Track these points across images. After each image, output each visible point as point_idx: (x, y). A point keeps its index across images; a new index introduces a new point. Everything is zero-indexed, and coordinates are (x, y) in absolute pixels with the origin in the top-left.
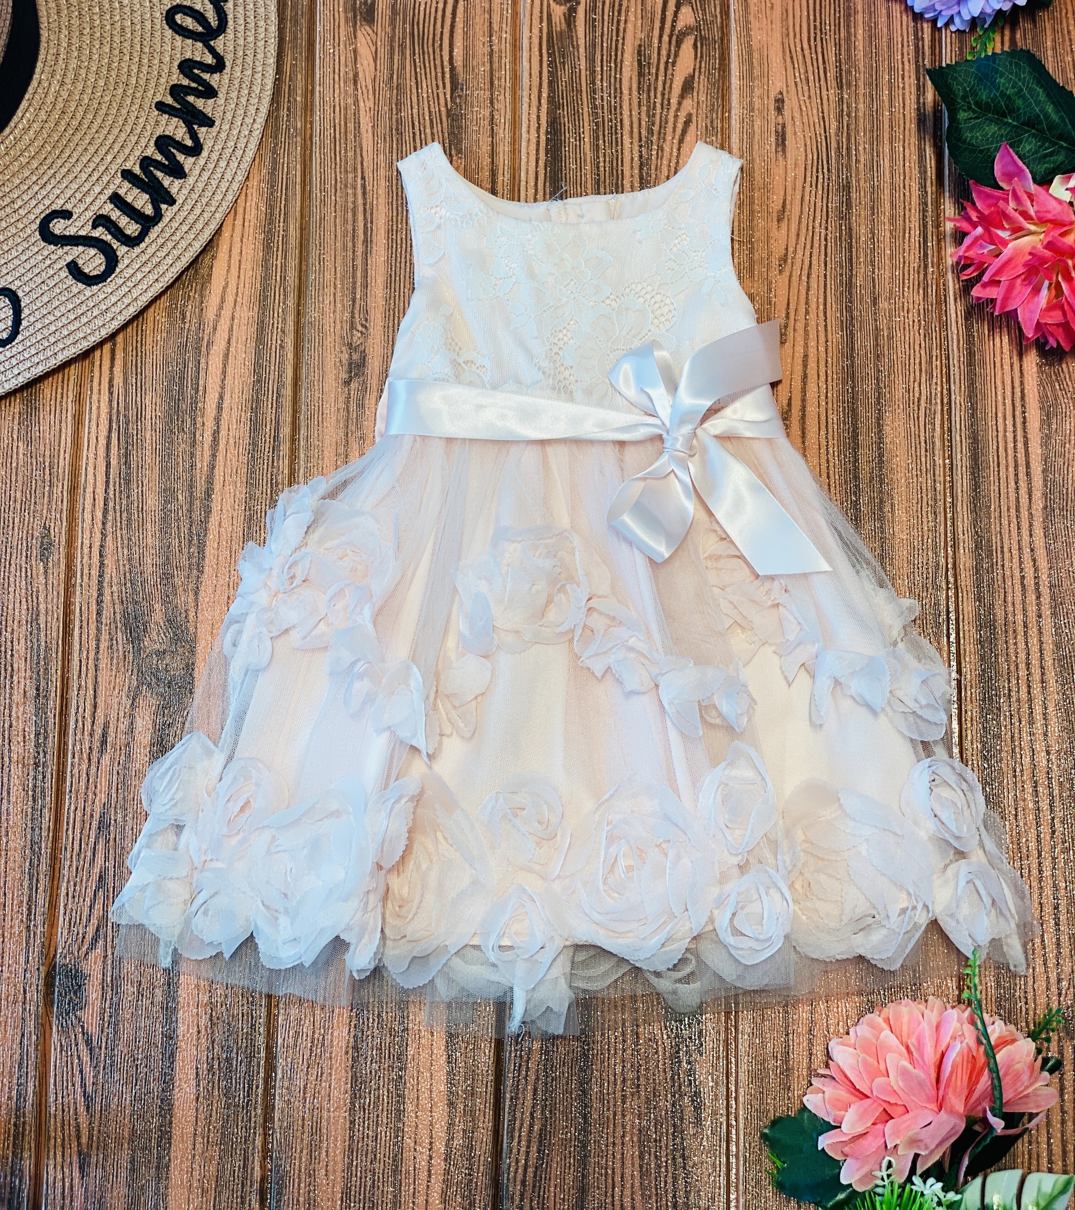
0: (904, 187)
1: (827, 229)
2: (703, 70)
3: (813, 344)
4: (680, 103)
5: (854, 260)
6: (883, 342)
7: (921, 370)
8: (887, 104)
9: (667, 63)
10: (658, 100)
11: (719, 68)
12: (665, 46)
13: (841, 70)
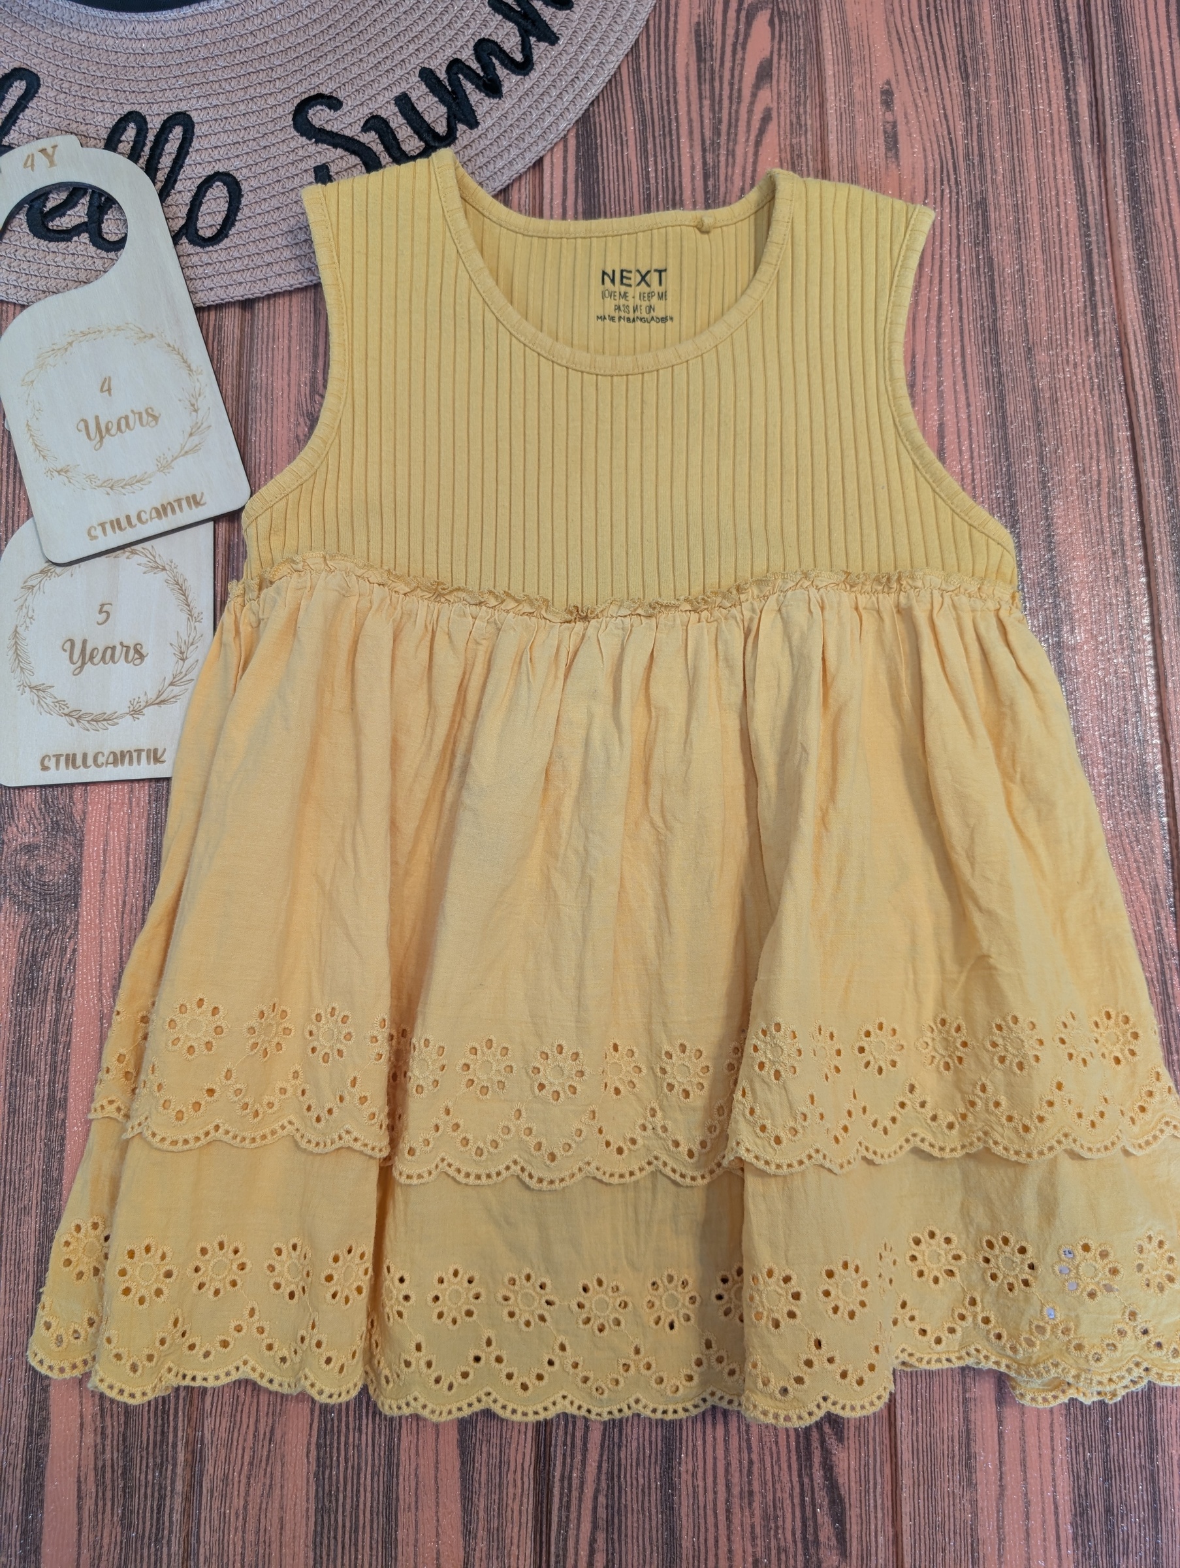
0: (1058, 206)
1: (958, 257)
2: (783, 52)
3: (950, 407)
4: (754, 95)
5: (998, 299)
6: (1045, 405)
7: (1098, 443)
8: (1027, 100)
9: (735, 45)
10: (726, 93)
11: (805, 50)
12: (731, 23)
13: (964, 56)
